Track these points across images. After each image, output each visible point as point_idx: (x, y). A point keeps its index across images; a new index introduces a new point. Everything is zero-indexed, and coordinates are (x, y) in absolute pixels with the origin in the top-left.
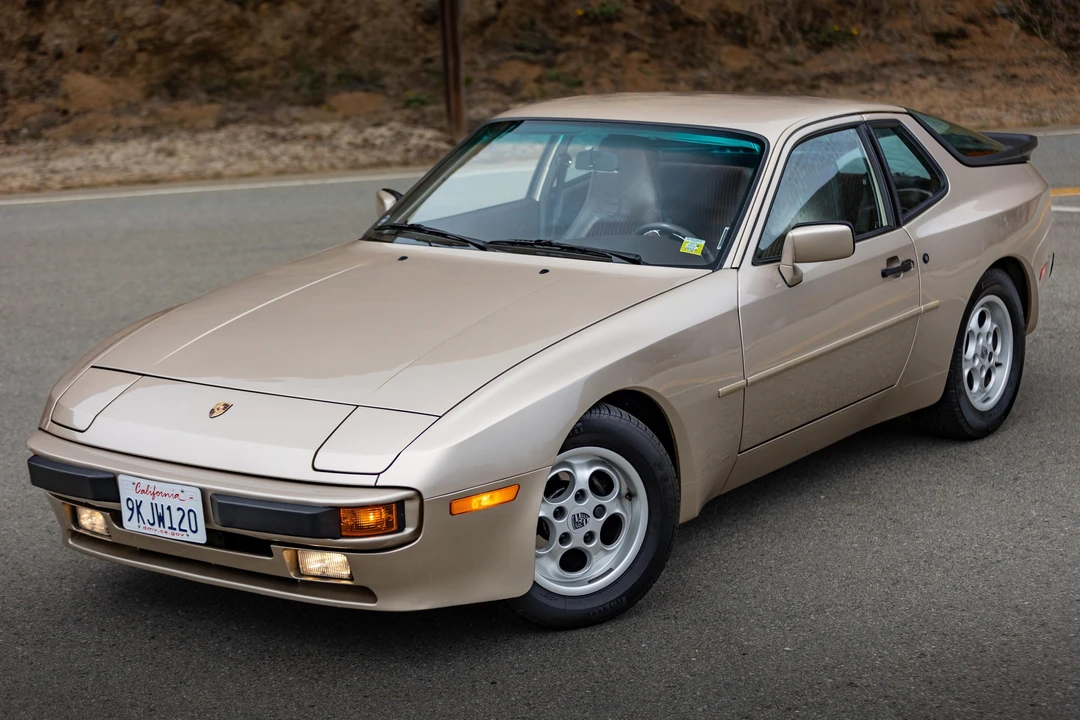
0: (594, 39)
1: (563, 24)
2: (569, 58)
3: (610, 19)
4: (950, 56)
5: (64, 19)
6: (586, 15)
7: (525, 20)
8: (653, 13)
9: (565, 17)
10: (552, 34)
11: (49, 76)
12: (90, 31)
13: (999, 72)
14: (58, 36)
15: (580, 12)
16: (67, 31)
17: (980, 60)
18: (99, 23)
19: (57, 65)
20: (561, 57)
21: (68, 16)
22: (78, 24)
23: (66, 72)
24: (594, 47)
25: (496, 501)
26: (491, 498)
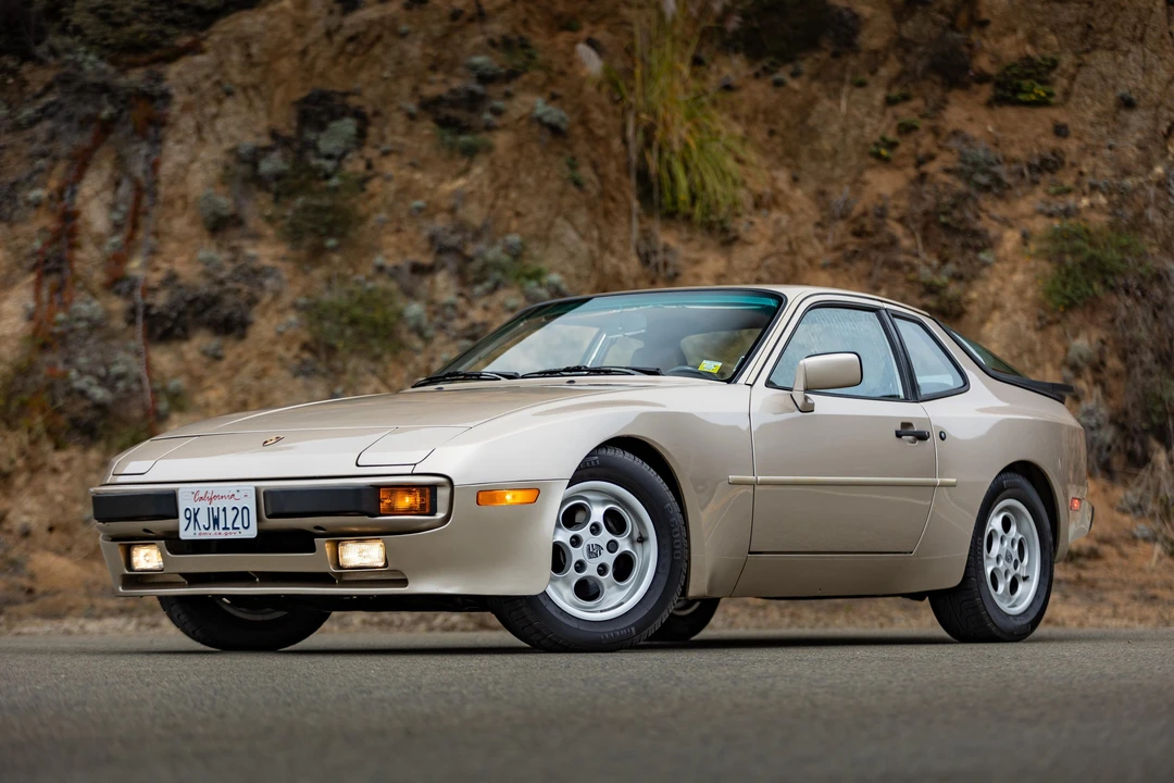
4: (1079, 578)
5: (35, 494)
11: (14, 554)
12: (64, 510)
13: (1136, 592)
14: (27, 513)
16: (36, 507)
17: (1115, 580)
18: (75, 500)
19: (23, 544)
21: (40, 492)
22: (51, 500)
23: (33, 551)
25: (519, 500)
26: (514, 497)
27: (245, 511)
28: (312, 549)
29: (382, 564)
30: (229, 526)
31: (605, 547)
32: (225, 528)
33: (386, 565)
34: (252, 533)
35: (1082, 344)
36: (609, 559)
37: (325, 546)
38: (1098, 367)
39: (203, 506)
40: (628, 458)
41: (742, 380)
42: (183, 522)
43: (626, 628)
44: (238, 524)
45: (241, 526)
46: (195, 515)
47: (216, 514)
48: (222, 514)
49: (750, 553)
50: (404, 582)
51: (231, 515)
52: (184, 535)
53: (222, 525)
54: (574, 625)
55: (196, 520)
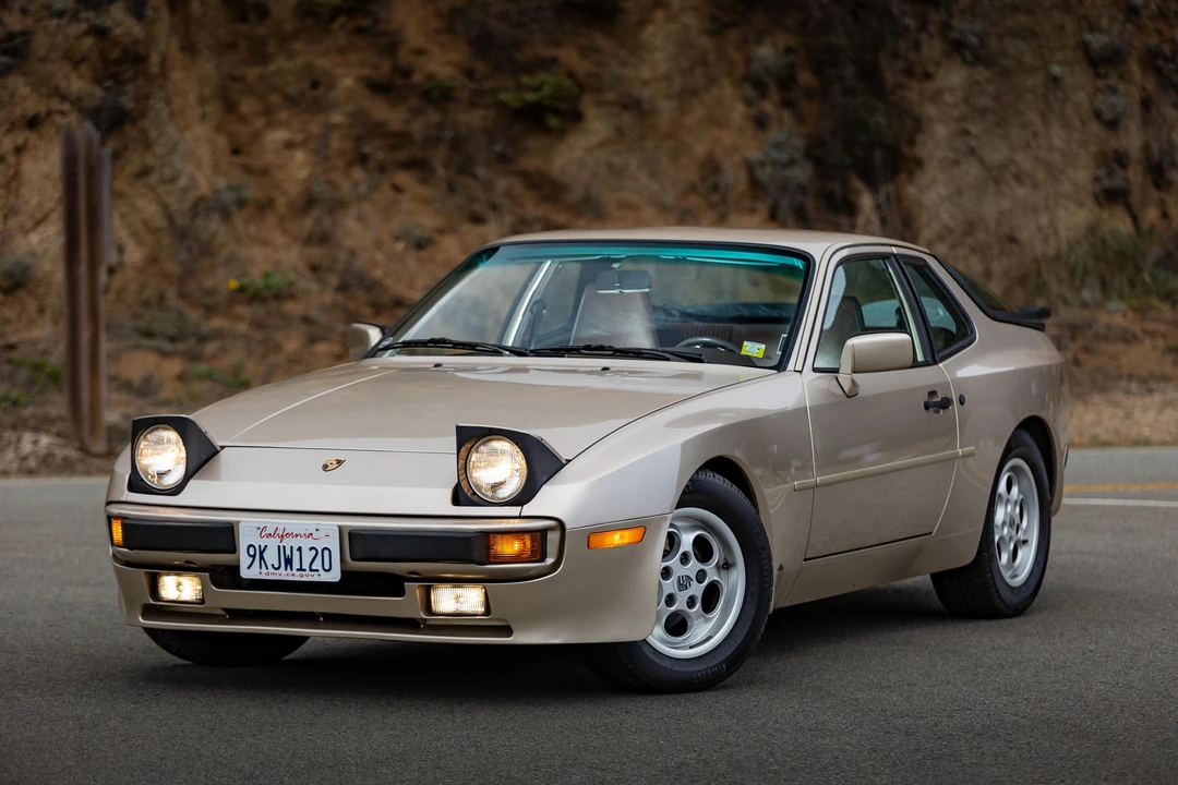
0: (258, 324)
1: (208, 300)
2: (223, 350)
3: (280, 296)
6: (242, 289)
7: (149, 293)
8: (343, 288)
9: (212, 292)
10: (194, 315)
15: (233, 284)
20: (211, 347)
24: (258, 335)
25: (626, 541)
26: (621, 537)
27: (326, 552)
28: (401, 592)
29: (481, 610)
30: (306, 566)
31: (694, 579)
32: (301, 569)
33: (488, 611)
34: (334, 576)
35: (766, 53)
36: (697, 589)
37: (414, 590)
38: (786, 81)
39: (273, 544)
40: (717, 480)
41: (791, 366)
42: (244, 560)
43: (717, 665)
44: (317, 565)
45: (320, 568)
46: (262, 553)
47: (288, 553)
48: (296, 554)
49: (805, 560)
50: (507, 630)
51: (308, 556)
52: (245, 573)
53: (296, 565)
54: (668, 665)
55: (262, 558)
